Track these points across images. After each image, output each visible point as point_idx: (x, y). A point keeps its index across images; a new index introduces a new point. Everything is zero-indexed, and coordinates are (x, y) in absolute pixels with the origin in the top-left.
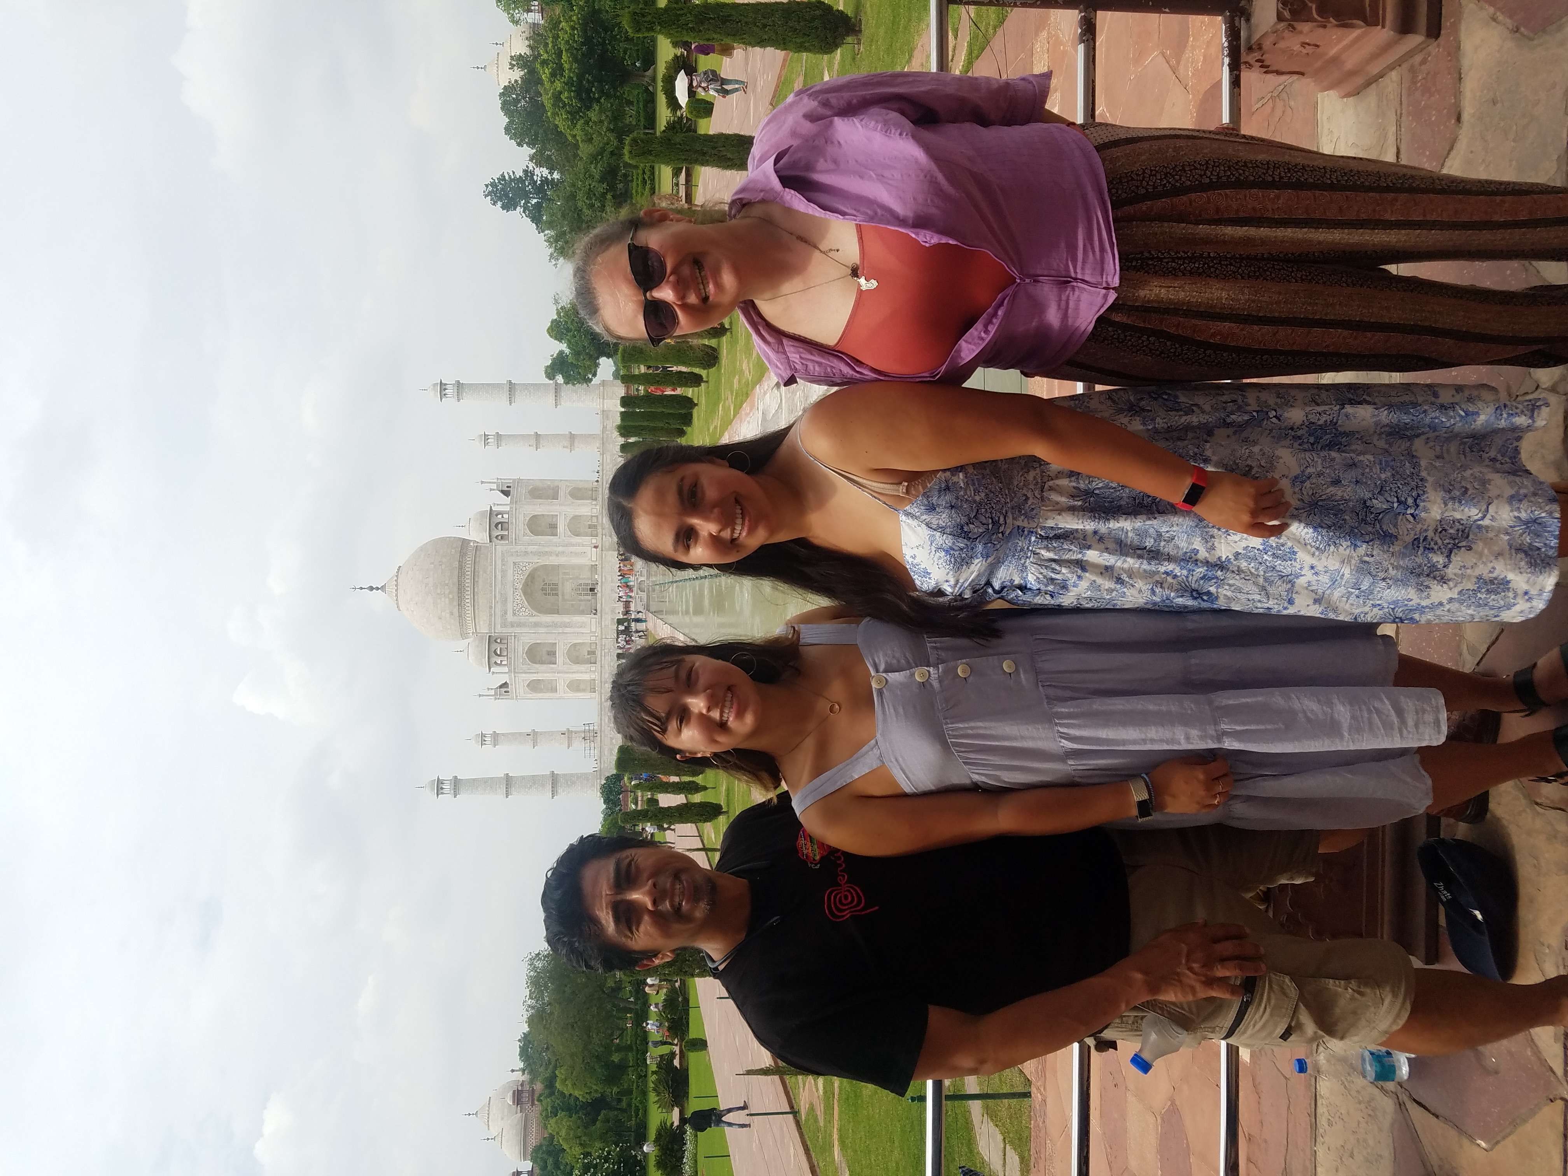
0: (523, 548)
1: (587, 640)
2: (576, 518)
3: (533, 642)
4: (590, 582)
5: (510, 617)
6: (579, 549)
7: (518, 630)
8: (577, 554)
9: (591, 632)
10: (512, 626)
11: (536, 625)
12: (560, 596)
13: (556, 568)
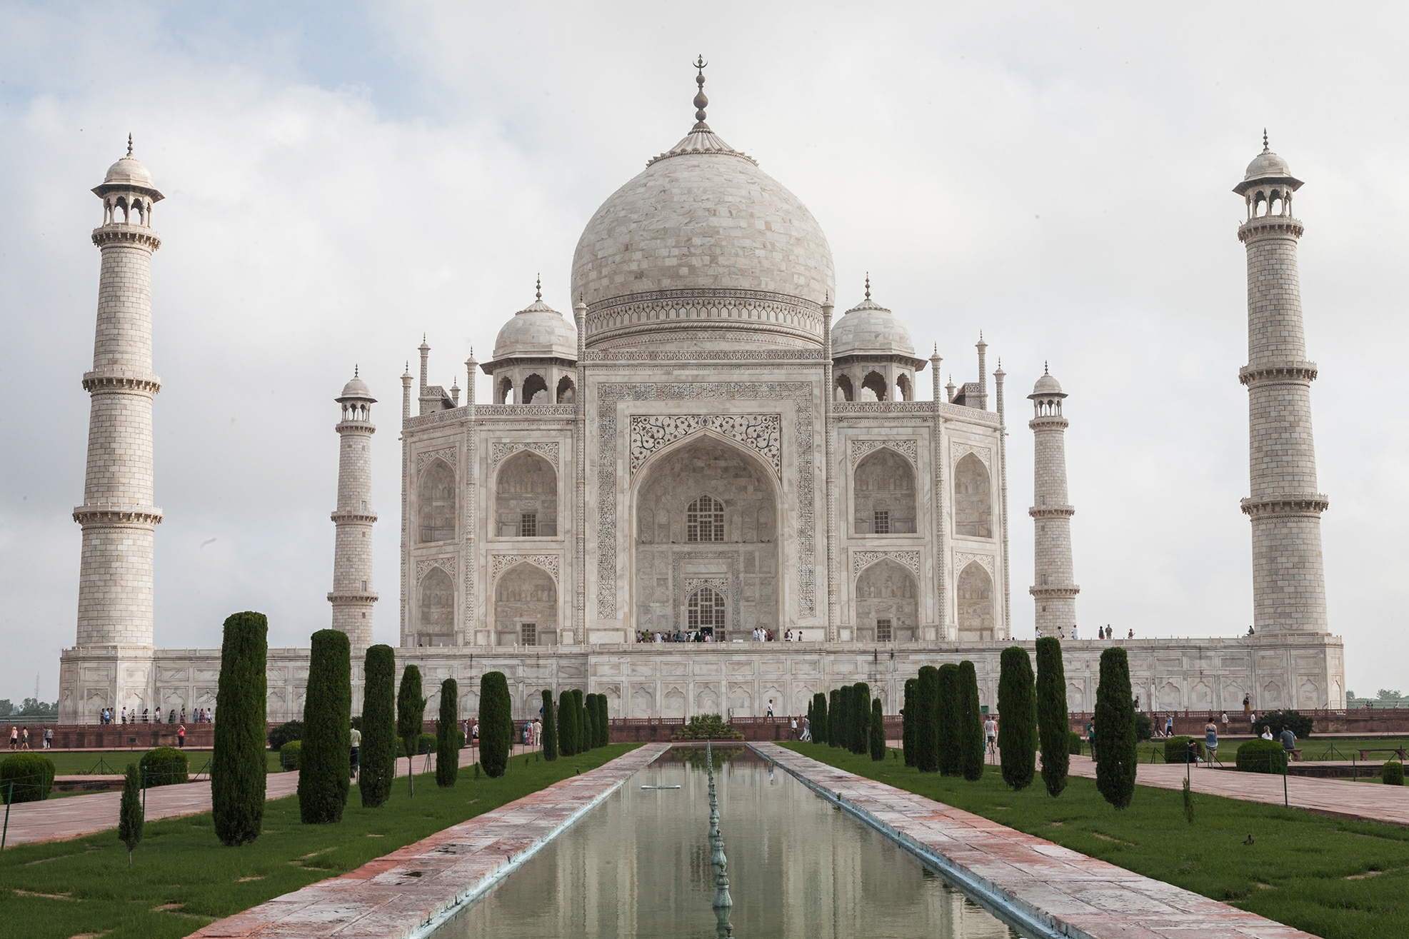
0: (818, 440)
1: (565, 619)
2: (907, 586)
3: (561, 473)
4: (729, 627)
5: (626, 407)
6: (821, 595)
7: (592, 428)
8: (807, 586)
9: (587, 631)
10: (602, 415)
11: (608, 481)
12: (687, 548)
13: (766, 533)
